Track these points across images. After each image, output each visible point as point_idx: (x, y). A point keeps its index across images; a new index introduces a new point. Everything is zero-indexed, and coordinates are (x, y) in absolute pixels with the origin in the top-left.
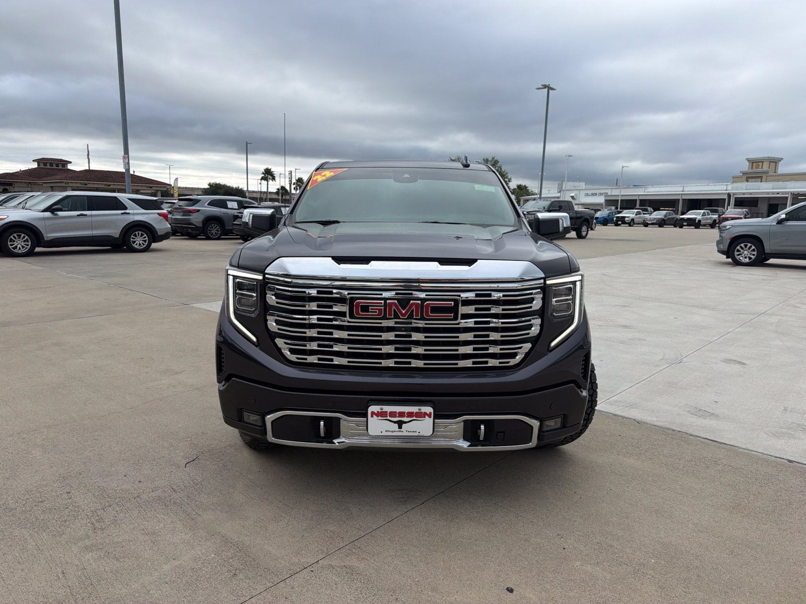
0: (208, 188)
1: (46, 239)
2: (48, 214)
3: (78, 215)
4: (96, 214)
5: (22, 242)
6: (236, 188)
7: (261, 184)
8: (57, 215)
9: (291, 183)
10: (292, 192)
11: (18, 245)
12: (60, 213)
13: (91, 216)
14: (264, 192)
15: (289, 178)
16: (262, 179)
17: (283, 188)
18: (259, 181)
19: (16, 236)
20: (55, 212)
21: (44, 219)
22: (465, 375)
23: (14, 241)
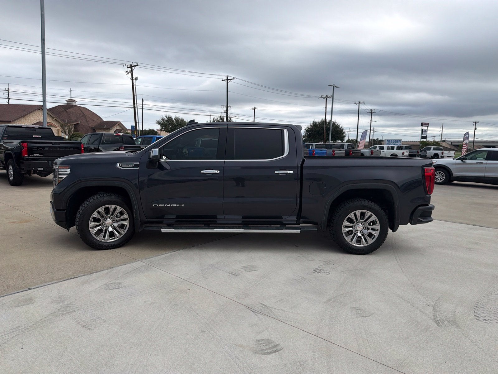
1: (454, 176)
2: (460, 161)
3: (477, 163)
4: (490, 162)
5: (441, 176)
8: (464, 162)
11: (438, 177)
12: (468, 161)
13: (486, 164)
19: (438, 173)
20: (464, 161)
21: (455, 164)
23: (437, 176)
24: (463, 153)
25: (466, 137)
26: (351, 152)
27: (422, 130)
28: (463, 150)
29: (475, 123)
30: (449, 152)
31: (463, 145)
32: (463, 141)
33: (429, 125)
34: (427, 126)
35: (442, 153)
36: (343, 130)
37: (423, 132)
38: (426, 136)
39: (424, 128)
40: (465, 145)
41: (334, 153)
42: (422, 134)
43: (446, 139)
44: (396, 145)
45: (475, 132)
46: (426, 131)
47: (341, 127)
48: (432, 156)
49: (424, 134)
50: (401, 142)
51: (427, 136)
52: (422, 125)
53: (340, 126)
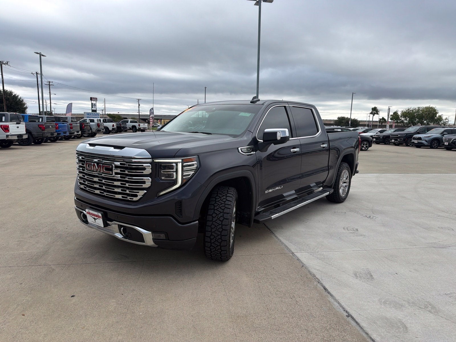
0: (337, 120)
6: (353, 119)
7: (369, 116)
9: (389, 115)
10: (389, 121)
14: (371, 121)
15: (388, 112)
16: (371, 113)
17: (383, 119)
18: (369, 115)
22: (123, 203)
24: (151, 125)
25: (152, 112)
26: (84, 125)
27: (92, 104)
28: (150, 122)
29: (139, 100)
30: (144, 125)
31: (151, 119)
32: (150, 115)
33: (97, 99)
34: (96, 101)
35: (139, 125)
36: (23, 100)
37: (93, 106)
38: (95, 109)
39: (94, 102)
40: (152, 119)
41: (72, 126)
42: (92, 107)
43: (118, 113)
44: (95, 118)
45: (139, 107)
46: (95, 105)
47: (21, 98)
48: (130, 128)
49: (94, 108)
50: (100, 115)
51: (97, 110)
52: (91, 99)
53: (19, 97)
